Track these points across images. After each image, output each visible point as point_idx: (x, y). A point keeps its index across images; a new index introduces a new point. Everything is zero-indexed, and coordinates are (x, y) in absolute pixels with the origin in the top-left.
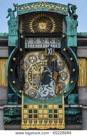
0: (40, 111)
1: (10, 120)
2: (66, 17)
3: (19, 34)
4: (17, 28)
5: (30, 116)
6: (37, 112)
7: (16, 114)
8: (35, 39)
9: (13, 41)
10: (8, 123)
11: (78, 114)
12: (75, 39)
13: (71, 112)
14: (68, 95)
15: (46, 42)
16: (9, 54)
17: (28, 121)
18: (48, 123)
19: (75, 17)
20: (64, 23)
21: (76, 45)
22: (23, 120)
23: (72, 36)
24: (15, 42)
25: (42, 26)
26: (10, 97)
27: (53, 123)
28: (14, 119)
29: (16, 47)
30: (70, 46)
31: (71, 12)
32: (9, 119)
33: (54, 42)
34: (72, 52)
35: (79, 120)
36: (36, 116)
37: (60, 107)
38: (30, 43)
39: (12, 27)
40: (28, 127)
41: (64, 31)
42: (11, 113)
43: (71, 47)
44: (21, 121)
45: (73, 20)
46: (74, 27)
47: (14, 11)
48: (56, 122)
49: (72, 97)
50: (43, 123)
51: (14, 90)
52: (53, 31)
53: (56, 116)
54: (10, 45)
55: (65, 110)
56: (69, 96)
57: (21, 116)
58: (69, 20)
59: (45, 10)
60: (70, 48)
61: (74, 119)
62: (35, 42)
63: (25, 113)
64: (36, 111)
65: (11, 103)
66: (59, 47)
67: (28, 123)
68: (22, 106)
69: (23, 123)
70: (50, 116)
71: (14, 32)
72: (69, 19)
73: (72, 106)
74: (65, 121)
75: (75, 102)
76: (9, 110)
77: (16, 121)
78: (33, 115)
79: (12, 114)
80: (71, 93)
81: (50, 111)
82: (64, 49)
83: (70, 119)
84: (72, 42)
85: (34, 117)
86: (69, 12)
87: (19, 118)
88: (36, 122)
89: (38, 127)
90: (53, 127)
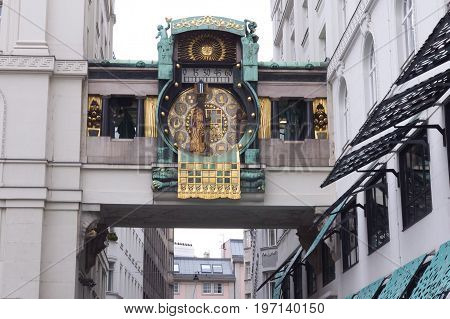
0: (205, 173)
1: (161, 186)
3: (174, 62)
4: (171, 52)
5: (191, 180)
6: (200, 175)
7: (169, 176)
8: (196, 69)
9: (165, 72)
10: (158, 189)
11: (259, 178)
12: (256, 69)
13: (248, 175)
14: (245, 150)
15: (212, 74)
16: (160, 91)
17: (187, 187)
18: (216, 190)
19: (255, 39)
20: (237, 48)
21: (256, 79)
22: (179, 186)
23: (251, 66)
24: (168, 73)
25: (207, 52)
26: (160, 152)
27: (223, 190)
28: (167, 184)
29: (170, 81)
30: (247, 80)
31: (249, 31)
32: (160, 184)
33: (223, 75)
34: (251, 88)
35: (260, 185)
36: (199, 180)
37: (235, 167)
38: (189, 76)
40: (186, 196)
41: (238, 59)
42: (163, 175)
43: (249, 82)
44: (177, 186)
45: (252, 42)
46: (254, 52)
47: (167, 29)
48: (227, 188)
49: (251, 154)
50: (209, 190)
51: (167, 143)
52: (221, 58)
53: (227, 181)
54: (160, 76)
55: (241, 171)
56: (246, 152)
57: (177, 180)
59: (211, 28)
61: (253, 184)
62: (196, 74)
63: (182, 176)
64: (198, 173)
65: (163, 161)
66: (231, 82)
67: (187, 190)
68: (179, 166)
69: (179, 190)
70: (219, 180)
72: (245, 41)
73: (250, 166)
74: (241, 187)
75: (255, 161)
76: (160, 170)
77: (169, 186)
78: (194, 179)
79: (164, 177)
80: (249, 148)
81: (220, 173)
82: (239, 85)
83: (248, 184)
84: (250, 74)
85: (196, 182)
86: (247, 32)
87: (174, 183)
88: (198, 188)
89: (201, 196)
90: (223, 196)
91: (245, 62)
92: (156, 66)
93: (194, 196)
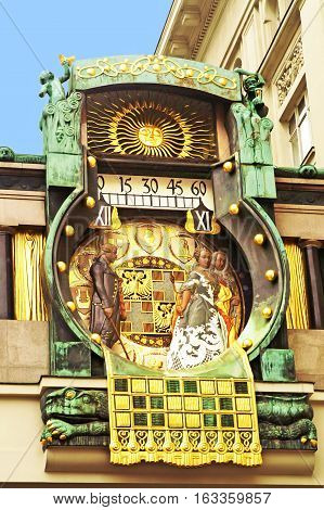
0: (174, 403)
1: (69, 432)
2: (234, 107)
3: (85, 153)
4: (75, 128)
5: (140, 420)
6: (160, 406)
7: (89, 409)
8: (125, 177)
9: (64, 171)
10: (62, 441)
13: (281, 408)
14: (262, 351)
15: (163, 190)
17: (132, 435)
21: (272, 194)
22: (113, 433)
23: (259, 166)
24: (70, 173)
26: (62, 352)
27: (219, 444)
28: (82, 428)
29: (77, 191)
30: (254, 195)
32: (68, 429)
33: (187, 192)
34: (263, 214)
36: (159, 420)
37: (243, 389)
38: (110, 191)
39: (59, 124)
40: (131, 458)
42: (71, 407)
44: (107, 434)
45: (256, 116)
46: (263, 137)
48: (229, 440)
49: (275, 357)
50: (186, 443)
51: (76, 331)
52: (184, 154)
53: (228, 421)
54: (51, 180)
55: (258, 400)
56: (264, 357)
57: (107, 420)
58: (246, 116)
59: (164, 81)
60: (256, 203)
61: (290, 430)
62: (126, 188)
64: (158, 402)
65: (68, 373)
67: (132, 443)
68: (109, 384)
69: (114, 443)
70: (208, 420)
71: (67, 140)
72: (241, 112)
74: (261, 437)
75: (284, 376)
76: (64, 395)
77: (88, 434)
78: (149, 416)
79: (74, 412)
80: (269, 347)
81: (207, 400)
83: (276, 430)
84: (258, 183)
85: (154, 424)
87: (98, 426)
88: (159, 439)
89: (168, 458)
90: (221, 458)
91: (245, 156)
92: (43, 160)
93: (150, 457)
